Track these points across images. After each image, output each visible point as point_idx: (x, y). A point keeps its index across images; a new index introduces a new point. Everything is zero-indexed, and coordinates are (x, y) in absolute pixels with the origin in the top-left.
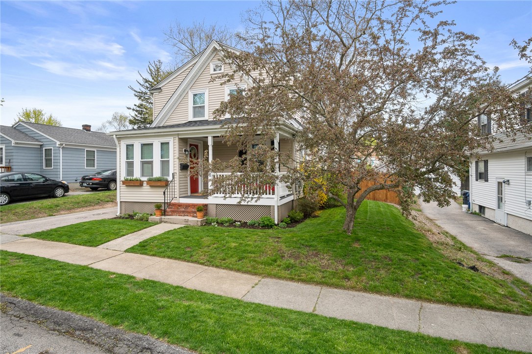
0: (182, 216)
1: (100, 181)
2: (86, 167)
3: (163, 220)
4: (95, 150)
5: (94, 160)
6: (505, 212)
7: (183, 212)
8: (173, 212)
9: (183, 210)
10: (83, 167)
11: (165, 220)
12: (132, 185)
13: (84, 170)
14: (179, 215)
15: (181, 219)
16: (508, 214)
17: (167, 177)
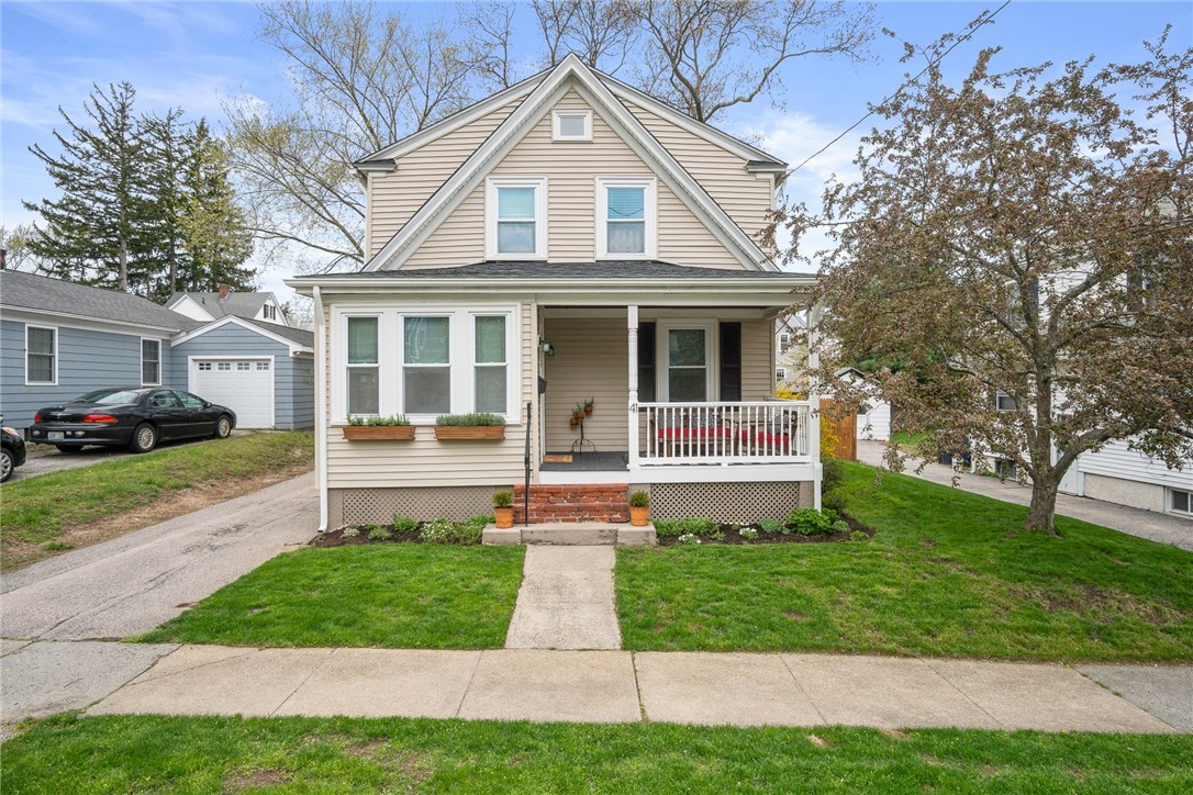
0: (574, 520)
1: (111, 425)
2: (30, 379)
3: (526, 536)
4: (55, 327)
5: (50, 359)
6: (1080, 469)
7: (570, 509)
8: (546, 513)
9: (566, 504)
10: (18, 381)
11: (535, 537)
12: (381, 437)
13: (23, 390)
14: (563, 520)
15: (589, 531)
16: (1085, 473)
17: (502, 415)
